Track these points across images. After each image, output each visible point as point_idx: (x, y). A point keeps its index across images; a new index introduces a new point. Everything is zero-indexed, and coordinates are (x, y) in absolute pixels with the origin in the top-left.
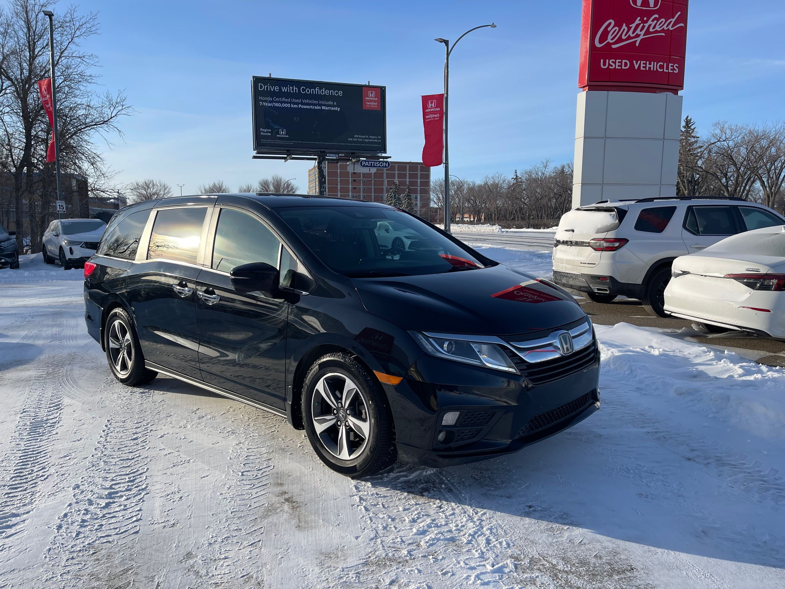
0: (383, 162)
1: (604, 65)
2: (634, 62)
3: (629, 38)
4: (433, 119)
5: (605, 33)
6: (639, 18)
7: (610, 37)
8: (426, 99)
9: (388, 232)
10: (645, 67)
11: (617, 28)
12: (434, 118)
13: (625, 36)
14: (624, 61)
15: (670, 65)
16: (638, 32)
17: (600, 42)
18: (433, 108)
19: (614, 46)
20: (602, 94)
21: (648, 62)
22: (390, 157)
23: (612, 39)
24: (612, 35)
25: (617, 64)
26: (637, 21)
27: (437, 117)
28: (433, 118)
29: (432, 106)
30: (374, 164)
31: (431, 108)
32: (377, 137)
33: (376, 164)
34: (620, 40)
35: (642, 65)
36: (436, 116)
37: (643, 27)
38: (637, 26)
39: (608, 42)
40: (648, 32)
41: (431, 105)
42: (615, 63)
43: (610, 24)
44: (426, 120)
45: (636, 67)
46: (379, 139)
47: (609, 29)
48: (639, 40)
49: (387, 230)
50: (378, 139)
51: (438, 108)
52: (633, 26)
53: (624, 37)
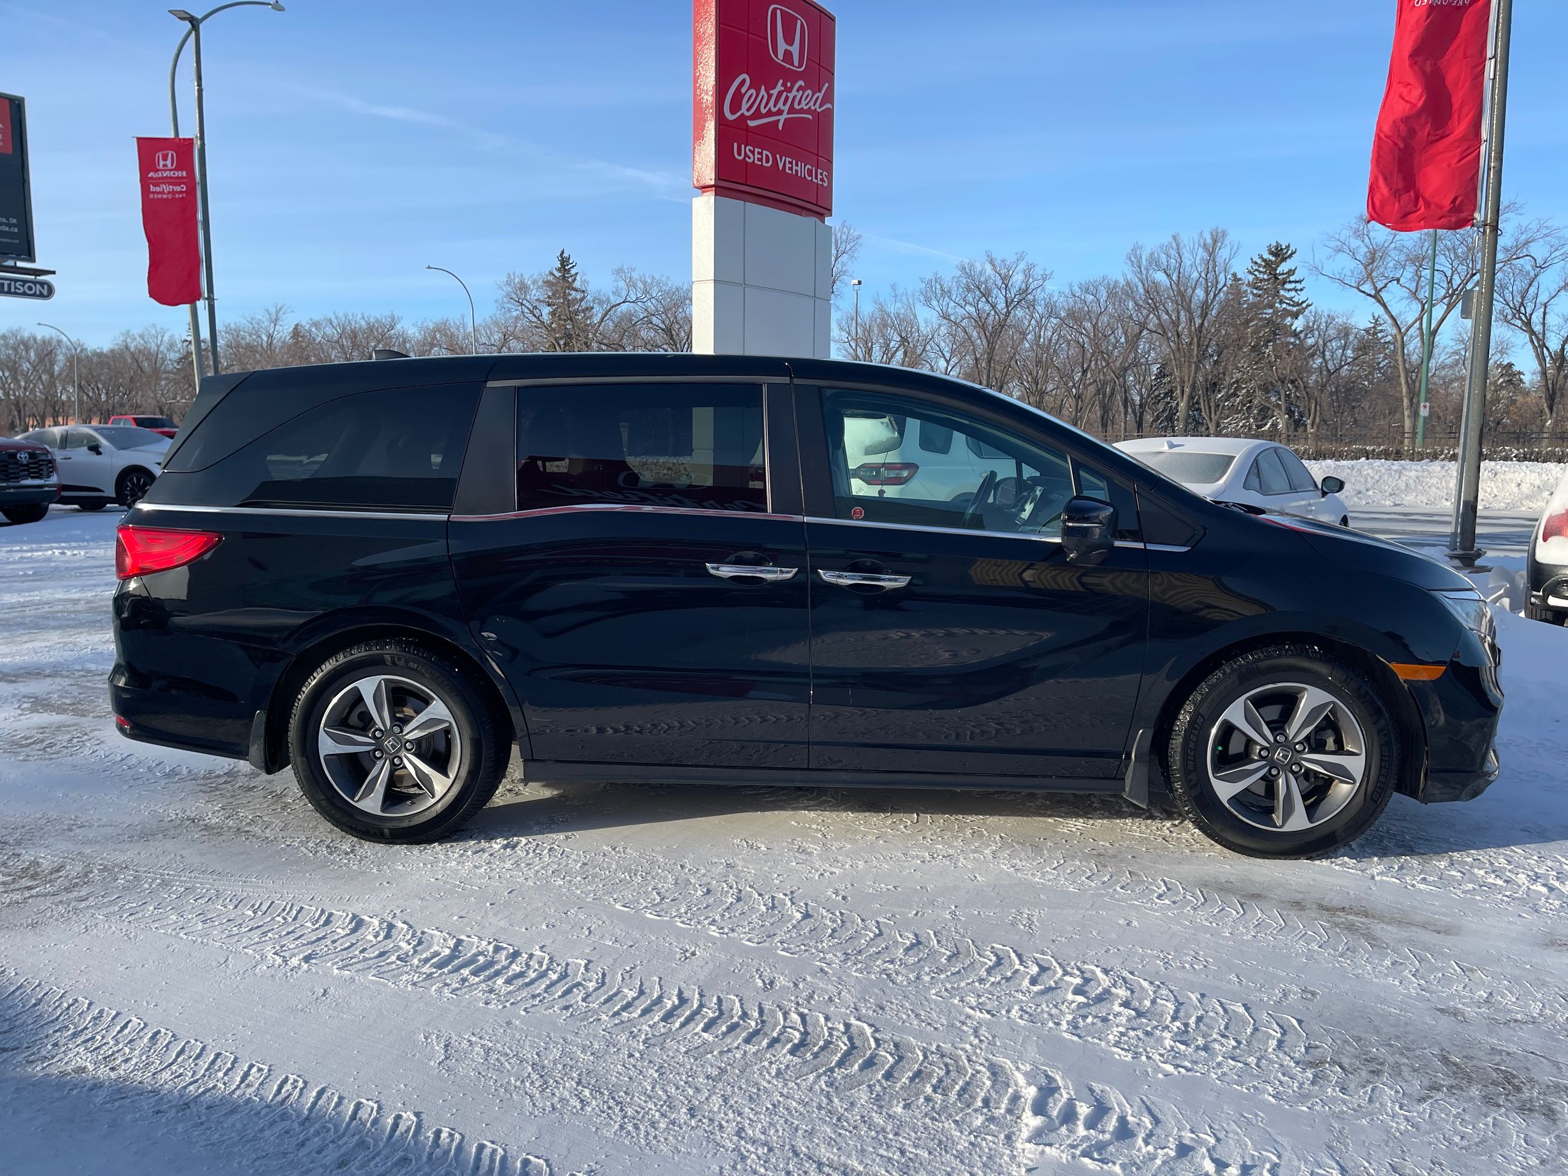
0: (35, 283)
1: (739, 154)
2: (778, 156)
3: (770, 114)
4: (170, 196)
5: (738, 97)
6: (781, 81)
7: (745, 106)
8: (148, 149)
9: (99, 453)
10: (791, 169)
11: (752, 91)
12: (173, 193)
13: (765, 108)
14: (765, 152)
15: (819, 171)
16: (780, 105)
17: (733, 112)
18: (171, 170)
19: (752, 123)
20: (735, 205)
21: (794, 161)
22: (54, 273)
23: (748, 110)
24: (748, 102)
25: (757, 156)
26: (779, 87)
27: (181, 192)
28: (169, 193)
29: (165, 165)
30: (9, 285)
31: (165, 170)
32: (8, 220)
33: (16, 288)
34: (757, 115)
35: (788, 165)
36: (178, 188)
37: (787, 98)
38: (780, 93)
39: (742, 114)
40: (792, 110)
41: (166, 163)
42: (753, 152)
43: (744, 81)
44: (151, 196)
45: (781, 166)
46: (14, 225)
47: (743, 90)
48: (782, 118)
49: (95, 449)
50: (9, 225)
51: (182, 170)
52: (774, 92)
53: (764, 111)
